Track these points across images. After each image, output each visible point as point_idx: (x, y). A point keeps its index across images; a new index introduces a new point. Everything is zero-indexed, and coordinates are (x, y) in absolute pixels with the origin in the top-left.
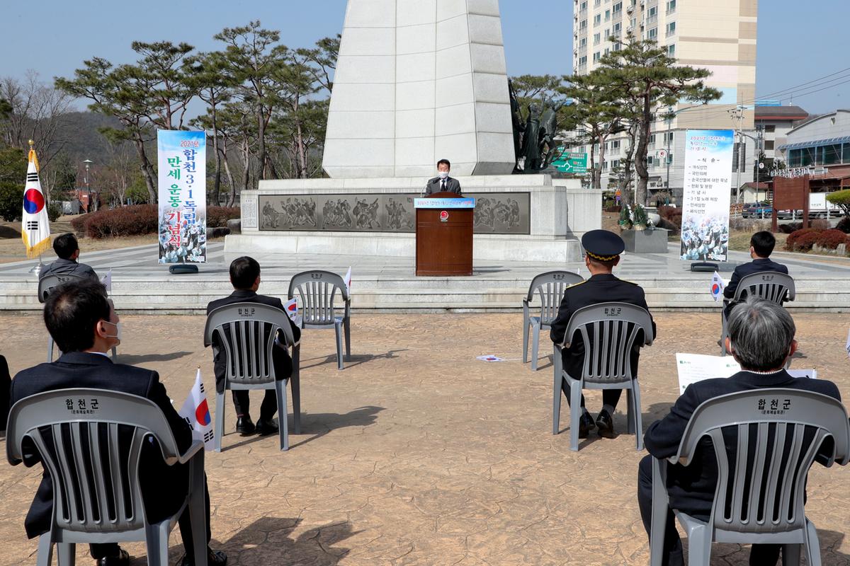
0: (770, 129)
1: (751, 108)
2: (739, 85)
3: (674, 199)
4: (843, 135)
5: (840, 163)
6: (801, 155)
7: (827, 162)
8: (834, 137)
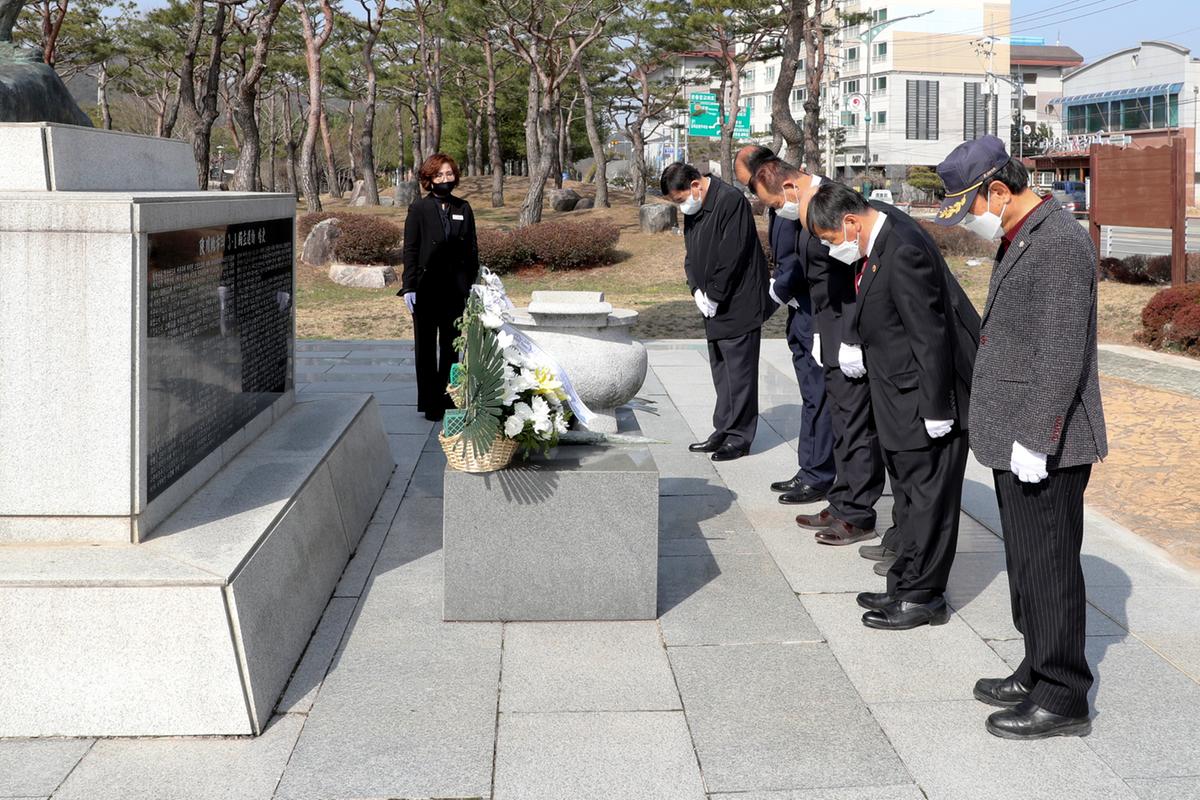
0: (1030, 78)
1: (1004, 43)
2: (986, 6)
3: (888, 183)
4: (1154, 83)
5: (1149, 128)
6: (1085, 115)
7: (1128, 126)
8: (1138, 85)
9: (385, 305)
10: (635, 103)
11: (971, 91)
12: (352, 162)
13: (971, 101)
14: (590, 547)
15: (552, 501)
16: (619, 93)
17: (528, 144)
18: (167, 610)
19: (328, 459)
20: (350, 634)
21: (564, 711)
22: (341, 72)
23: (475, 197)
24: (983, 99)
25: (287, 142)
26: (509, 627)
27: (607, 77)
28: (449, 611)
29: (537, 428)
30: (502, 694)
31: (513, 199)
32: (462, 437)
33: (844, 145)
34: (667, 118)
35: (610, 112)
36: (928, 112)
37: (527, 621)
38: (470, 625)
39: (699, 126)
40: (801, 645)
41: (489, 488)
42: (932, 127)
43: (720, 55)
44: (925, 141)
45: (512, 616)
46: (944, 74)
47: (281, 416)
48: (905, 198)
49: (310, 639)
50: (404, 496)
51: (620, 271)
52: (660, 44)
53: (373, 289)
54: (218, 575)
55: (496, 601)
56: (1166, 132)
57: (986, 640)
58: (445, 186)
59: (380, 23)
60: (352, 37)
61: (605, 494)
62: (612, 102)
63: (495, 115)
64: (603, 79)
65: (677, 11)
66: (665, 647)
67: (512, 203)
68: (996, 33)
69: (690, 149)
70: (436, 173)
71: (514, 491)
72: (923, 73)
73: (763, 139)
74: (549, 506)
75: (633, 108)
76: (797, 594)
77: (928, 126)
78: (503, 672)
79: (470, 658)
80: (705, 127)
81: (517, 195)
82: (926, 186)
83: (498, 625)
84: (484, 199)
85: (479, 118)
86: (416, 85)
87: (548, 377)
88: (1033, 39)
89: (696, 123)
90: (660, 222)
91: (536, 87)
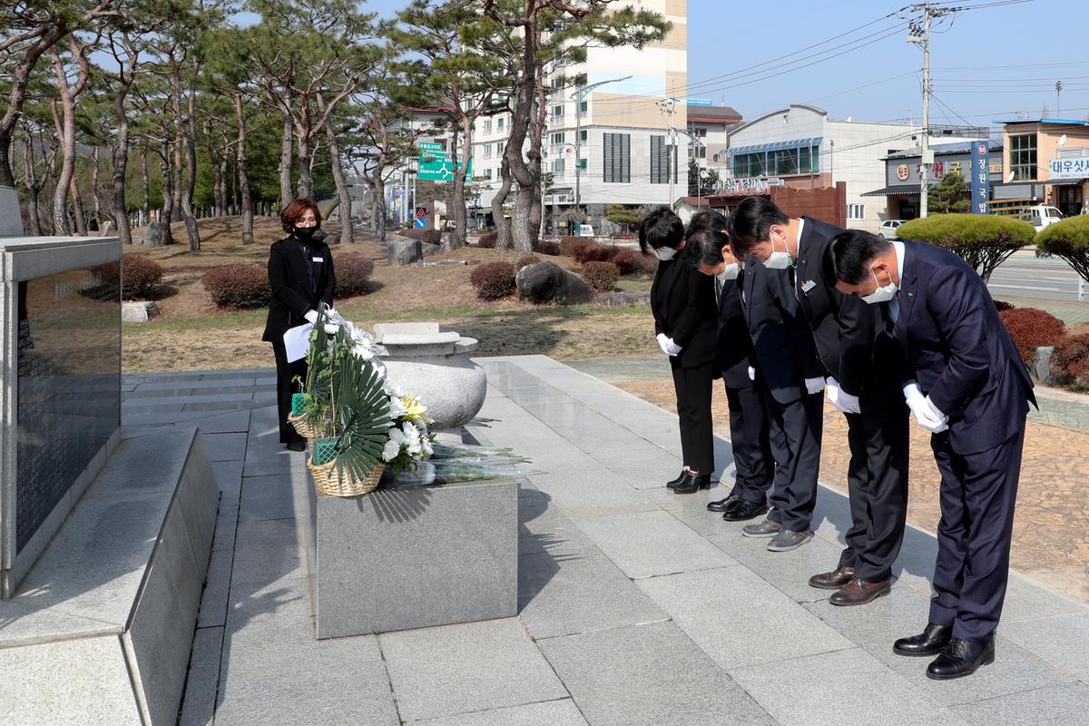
0: (702, 133)
1: (683, 103)
2: (667, 73)
3: (589, 219)
4: (800, 137)
5: (797, 173)
6: (748, 163)
7: (780, 172)
8: (788, 139)
9: (154, 338)
10: (373, 150)
11: (656, 141)
12: (97, 204)
13: (656, 151)
14: (457, 556)
15: (421, 517)
16: (360, 142)
17: (283, 187)
18: (59, 666)
19: (179, 493)
20: (227, 663)
21: (463, 713)
22: (90, 120)
23: (225, 236)
24: (665, 149)
25: (29, 185)
26: (383, 638)
27: (349, 128)
28: (323, 630)
29: (410, 450)
30: (398, 703)
31: (261, 237)
32: (337, 464)
33: (552, 187)
34: (402, 165)
35: (349, 158)
36: (621, 160)
37: (398, 631)
38: (344, 640)
39: (427, 172)
40: (652, 624)
41: (361, 510)
42: (625, 172)
43: (453, 110)
44: (619, 184)
45: (384, 626)
46: (635, 128)
47: (112, 454)
48: (603, 231)
49: (187, 674)
50: (238, 522)
51: (374, 300)
52: (400, 100)
53: (135, 323)
54: (113, 624)
55: (368, 615)
56: (809, 176)
57: (800, 603)
58: (308, 231)
59: (132, 75)
60: (101, 88)
61: (469, 507)
62: (351, 150)
63: (245, 161)
64: (345, 130)
65: (416, 71)
66: (534, 640)
67: (260, 241)
68: (676, 95)
69: (417, 192)
70: (299, 218)
71: (385, 510)
72: (617, 127)
73: (482, 183)
74: (418, 521)
75: (371, 155)
76: (632, 579)
77: (621, 171)
78: (393, 682)
79: (356, 672)
80: (433, 172)
81: (264, 234)
82: (621, 221)
83: (372, 637)
84: (233, 238)
85: (224, 164)
86: (167, 133)
87: (414, 403)
88: (703, 100)
89: (425, 169)
90: (407, 255)
91: (290, 136)
